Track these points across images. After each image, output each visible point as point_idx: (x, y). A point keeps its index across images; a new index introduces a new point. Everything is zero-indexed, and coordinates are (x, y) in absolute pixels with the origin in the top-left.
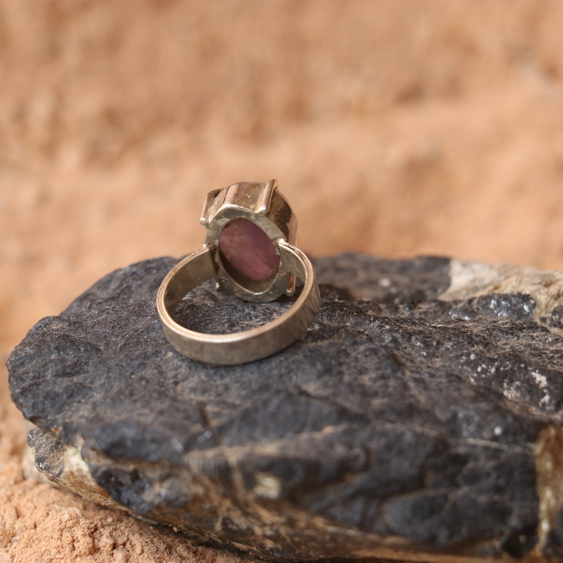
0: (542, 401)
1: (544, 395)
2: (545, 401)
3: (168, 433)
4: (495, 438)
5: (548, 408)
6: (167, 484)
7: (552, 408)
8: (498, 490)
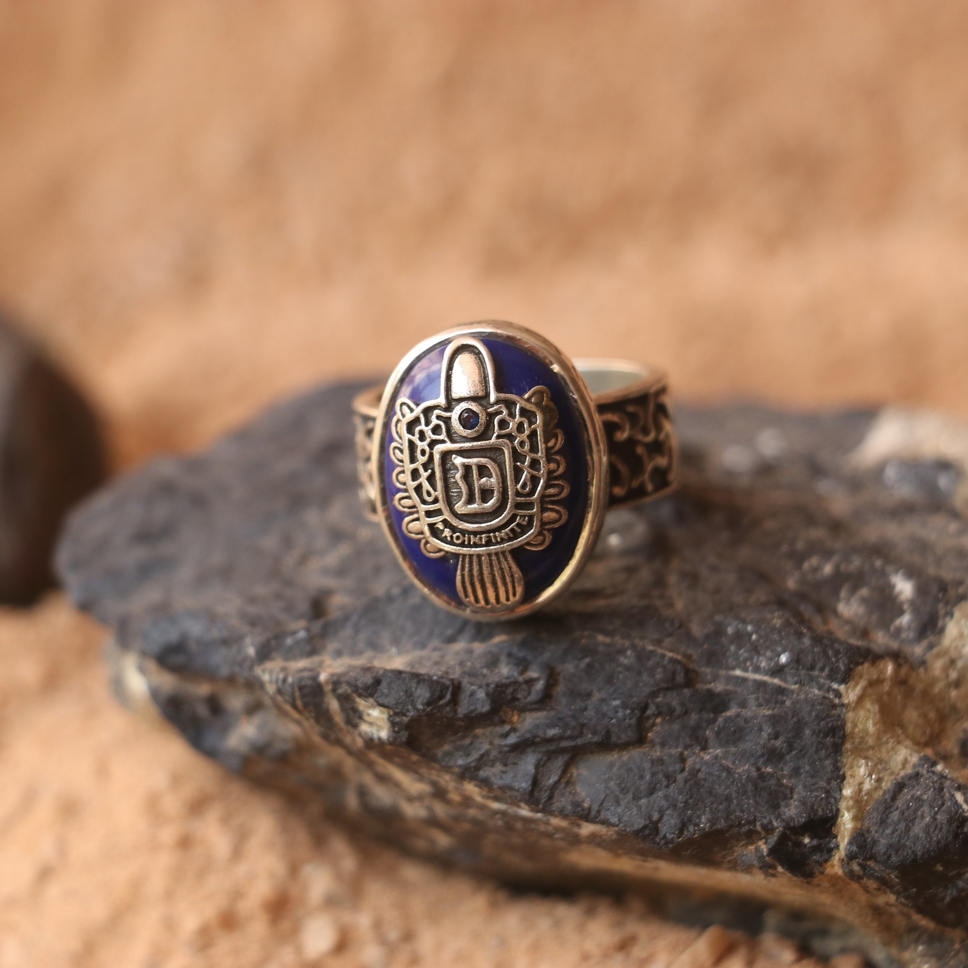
0: (898, 622)
1: (901, 612)
2: (901, 623)
3: (245, 628)
4: (778, 671)
5: (904, 635)
6: (257, 719)
7: (911, 635)
8: (773, 756)
